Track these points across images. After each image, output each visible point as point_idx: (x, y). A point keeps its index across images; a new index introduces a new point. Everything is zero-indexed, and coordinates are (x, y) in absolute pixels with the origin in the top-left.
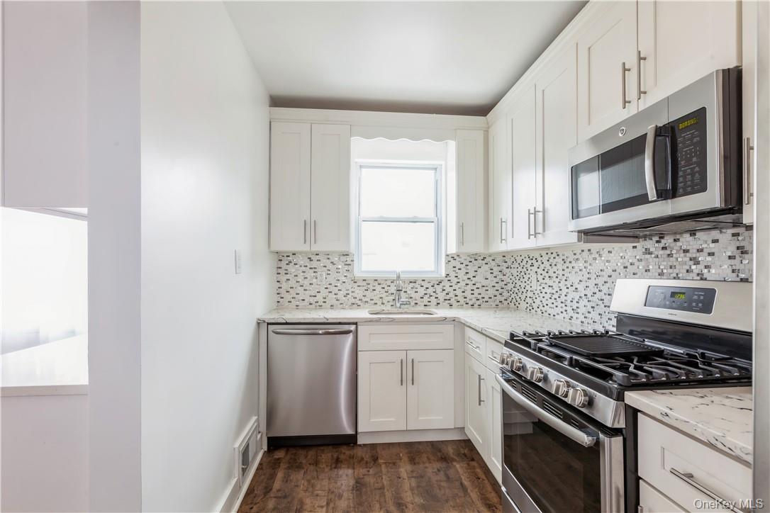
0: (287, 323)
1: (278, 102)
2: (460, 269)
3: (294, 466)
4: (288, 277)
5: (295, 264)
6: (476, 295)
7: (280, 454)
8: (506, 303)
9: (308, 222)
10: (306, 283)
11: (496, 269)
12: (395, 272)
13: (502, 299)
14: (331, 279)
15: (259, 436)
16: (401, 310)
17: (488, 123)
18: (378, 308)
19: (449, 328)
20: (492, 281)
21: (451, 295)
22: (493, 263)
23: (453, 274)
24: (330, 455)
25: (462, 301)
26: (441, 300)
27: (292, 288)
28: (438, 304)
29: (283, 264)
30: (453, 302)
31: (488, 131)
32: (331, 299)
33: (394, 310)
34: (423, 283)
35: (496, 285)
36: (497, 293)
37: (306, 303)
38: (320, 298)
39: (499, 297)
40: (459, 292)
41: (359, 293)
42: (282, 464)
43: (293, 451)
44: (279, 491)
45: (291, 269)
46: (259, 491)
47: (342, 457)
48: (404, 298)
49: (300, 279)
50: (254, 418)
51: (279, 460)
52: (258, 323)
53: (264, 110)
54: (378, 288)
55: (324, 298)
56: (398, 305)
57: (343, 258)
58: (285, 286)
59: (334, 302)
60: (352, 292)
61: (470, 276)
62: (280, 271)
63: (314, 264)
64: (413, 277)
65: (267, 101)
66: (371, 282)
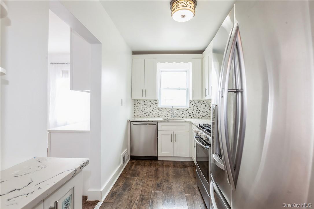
0: (136, 121)
1: (135, 53)
2: (194, 105)
3: (138, 164)
4: (137, 107)
5: (140, 103)
6: (200, 114)
7: (134, 161)
9: (143, 90)
10: (143, 109)
11: (207, 105)
12: (171, 106)
13: (210, 116)
14: (151, 108)
15: (128, 155)
16: (173, 119)
17: (203, 56)
18: (166, 118)
19: (186, 124)
20: (206, 110)
21: (191, 114)
22: (206, 103)
23: (192, 107)
24: (149, 162)
25: (195, 116)
26: (188, 116)
27: (139, 111)
28: (187, 117)
29: (136, 103)
30: (192, 116)
31: (203, 59)
32: (151, 115)
33: (171, 118)
34: (181, 110)
36: (208, 114)
37: (143, 116)
38: (147, 114)
40: (194, 113)
41: (160, 113)
42: (134, 163)
43: (138, 160)
44: (133, 169)
45: (138, 105)
46: (128, 169)
47: (152, 163)
48: (175, 115)
49: (141, 108)
50: (127, 149)
51: (134, 162)
52: (128, 121)
53: (130, 55)
54: (166, 111)
55: (149, 114)
56: (173, 117)
57: (155, 101)
58: (137, 110)
59: (152, 116)
60: (158, 113)
61: (198, 108)
62: (135, 105)
63: (146, 103)
64: (178, 108)
65: (131, 53)
66: (164, 109)
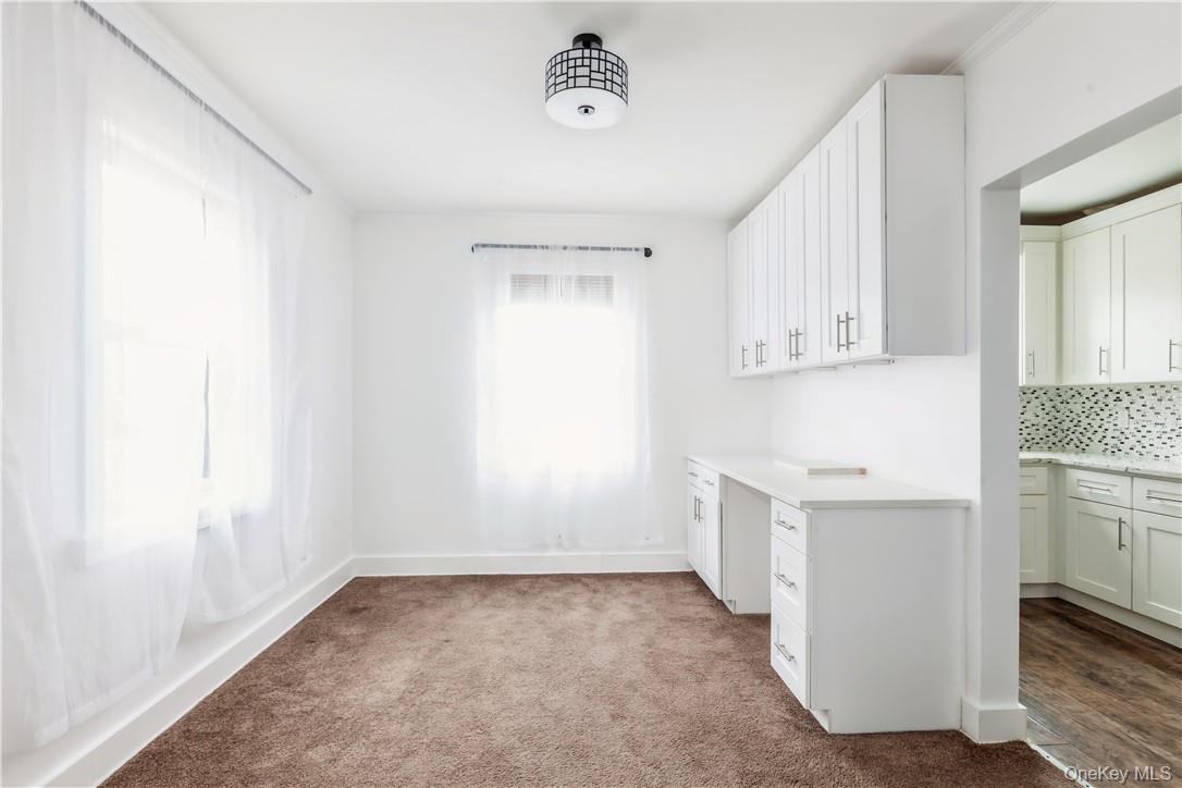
8: (1060, 445)
11: (1048, 405)
13: (1056, 440)
19: (1043, 472)
20: (1043, 419)
22: (1045, 397)
31: (1061, 242)
35: (1048, 423)
36: (1049, 433)
39: (1052, 437)
